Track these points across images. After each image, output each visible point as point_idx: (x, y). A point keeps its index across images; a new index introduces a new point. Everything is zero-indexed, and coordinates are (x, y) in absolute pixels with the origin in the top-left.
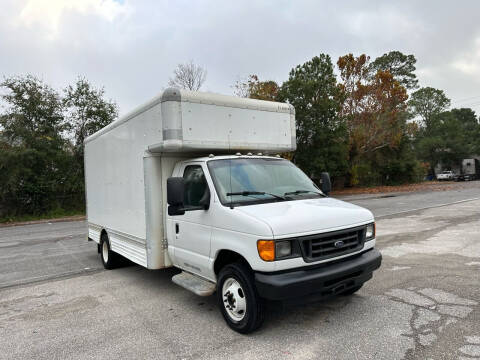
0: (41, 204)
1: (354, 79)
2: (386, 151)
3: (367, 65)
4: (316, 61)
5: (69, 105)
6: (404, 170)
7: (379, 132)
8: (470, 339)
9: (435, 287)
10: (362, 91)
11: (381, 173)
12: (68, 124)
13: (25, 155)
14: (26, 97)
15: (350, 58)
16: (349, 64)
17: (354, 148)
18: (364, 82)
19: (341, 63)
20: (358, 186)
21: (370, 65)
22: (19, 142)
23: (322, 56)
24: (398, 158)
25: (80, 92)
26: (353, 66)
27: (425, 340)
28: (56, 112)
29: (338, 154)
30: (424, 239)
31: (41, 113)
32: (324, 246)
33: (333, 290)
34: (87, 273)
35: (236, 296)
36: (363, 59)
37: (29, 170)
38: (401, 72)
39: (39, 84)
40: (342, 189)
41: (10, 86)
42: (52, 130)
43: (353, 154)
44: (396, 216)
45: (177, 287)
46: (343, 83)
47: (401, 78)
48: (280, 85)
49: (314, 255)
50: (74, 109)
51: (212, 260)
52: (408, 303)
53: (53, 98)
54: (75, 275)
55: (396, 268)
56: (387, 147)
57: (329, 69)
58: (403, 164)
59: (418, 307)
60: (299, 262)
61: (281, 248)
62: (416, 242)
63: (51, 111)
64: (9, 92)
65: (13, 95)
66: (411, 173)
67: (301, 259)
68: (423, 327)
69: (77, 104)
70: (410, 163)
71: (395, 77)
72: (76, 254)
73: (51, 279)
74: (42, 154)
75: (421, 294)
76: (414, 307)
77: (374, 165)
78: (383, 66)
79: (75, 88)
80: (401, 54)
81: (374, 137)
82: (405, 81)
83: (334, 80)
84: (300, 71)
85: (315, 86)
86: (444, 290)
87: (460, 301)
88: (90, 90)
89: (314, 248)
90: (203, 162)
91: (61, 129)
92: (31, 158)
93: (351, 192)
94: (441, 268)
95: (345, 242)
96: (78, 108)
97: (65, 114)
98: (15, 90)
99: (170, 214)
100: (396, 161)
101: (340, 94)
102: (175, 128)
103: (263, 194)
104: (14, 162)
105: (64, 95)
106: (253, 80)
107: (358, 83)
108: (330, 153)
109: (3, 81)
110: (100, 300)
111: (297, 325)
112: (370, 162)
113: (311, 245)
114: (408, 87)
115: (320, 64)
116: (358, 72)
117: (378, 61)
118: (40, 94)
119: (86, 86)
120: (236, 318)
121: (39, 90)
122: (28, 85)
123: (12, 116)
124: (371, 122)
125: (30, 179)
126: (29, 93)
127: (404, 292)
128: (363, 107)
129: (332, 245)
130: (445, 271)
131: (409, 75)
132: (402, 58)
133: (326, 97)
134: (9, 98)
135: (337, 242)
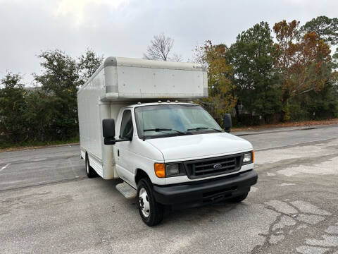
0: (66, 134)
1: (287, 39)
2: (312, 94)
3: (298, 28)
4: (257, 27)
5: (82, 68)
6: (327, 108)
7: (307, 79)
8: (309, 241)
9: (305, 200)
10: (293, 49)
11: (308, 111)
12: (82, 81)
13: (55, 102)
14: (55, 63)
15: (284, 23)
16: (283, 28)
17: (287, 92)
18: (294, 42)
19: (276, 28)
20: (290, 121)
21: (301, 28)
22: (52, 93)
23: (262, 23)
24: (323, 100)
25: (88, 59)
26: (286, 29)
27: (273, 239)
28: (75, 73)
29: (273, 97)
30: (319, 163)
31: (65, 74)
32: (205, 168)
33: (213, 199)
34: (76, 180)
35: (145, 200)
36: (294, 23)
37: (57, 112)
38: (327, 32)
39: (63, 55)
40: (277, 123)
41: (46, 57)
42: (72, 85)
43: (286, 96)
44: (308, 144)
45: (118, 192)
46: (278, 43)
47: (327, 36)
48: (229, 46)
49: (197, 174)
50: (85, 71)
51: (134, 175)
52: (277, 211)
53: (72, 64)
54: (68, 181)
55: (284, 184)
56: (313, 91)
57: (266, 32)
58: (326, 104)
59: (283, 214)
60: (184, 179)
61: (170, 168)
62: (311, 165)
63: (71, 72)
64: (45, 61)
65: (47, 63)
66: (334, 111)
67: (186, 176)
68: (278, 230)
69: (87, 67)
70: (332, 102)
71: (322, 37)
72: (75, 167)
73: (52, 183)
74: (66, 101)
75: (291, 205)
76: (280, 214)
77: (303, 105)
78: (312, 28)
79: (85, 56)
80: (327, 18)
81: (303, 83)
82: (330, 39)
83: (271, 41)
84: (245, 35)
85: (255, 46)
86: (311, 203)
87: (319, 212)
88: (95, 57)
89: (197, 169)
90: (132, 108)
91: (78, 84)
92: (59, 103)
93: (284, 125)
94: (319, 185)
95: (223, 165)
96: (88, 69)
97: (80, 74)
98: (49, 59)
99: (105, 144)
100: (321, 102)
101: (276, 51)
102: (114, 85)
103: (170, 130)
104: (49, 106)
105: (78, 62)
106: (208, 44)
107: (290, 43)
108: (267, 97)
109: (41, 54)
110: (74, 198)
111: (188, 222)
112: (300, 103)
113: (194, 167)
114: (332, 43)
115: (260, 30)
116: (290, 34)
117: (308, 25)
118: (64, 61)
119: (92, 54)
120: (146, 215)
121: (63, 59)
122: (56, 56)
123: (47, 76)
124: (300, 72)
125: (59, 117)
126: (58, 61)
127: (280, 202)
128: (294, 60)
129: (212, 167)
130: (321, 189)
131: (334, 34)
132: (327, 21)
133: (265, 54)
134: (45, 65)
135: (215, 165)
